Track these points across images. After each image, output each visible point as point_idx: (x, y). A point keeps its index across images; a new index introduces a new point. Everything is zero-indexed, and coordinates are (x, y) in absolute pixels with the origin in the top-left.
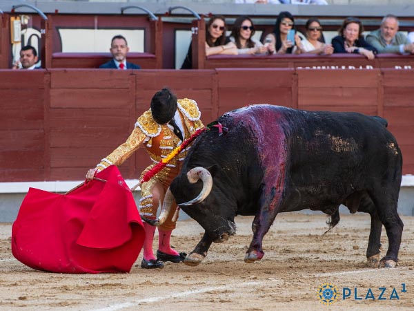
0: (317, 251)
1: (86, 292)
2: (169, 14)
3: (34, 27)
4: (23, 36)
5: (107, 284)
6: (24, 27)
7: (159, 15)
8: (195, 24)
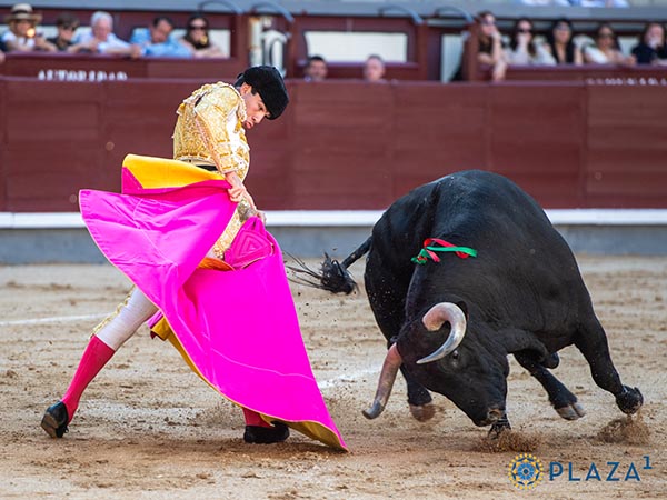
0: (612, 303)
1: (342, 349)
2: (436, 16)
3: (278, 30)
4: (263, 42)
5: (366, 340)
6: (265, 30)
7: (424, 18)
8: (466, 28)
